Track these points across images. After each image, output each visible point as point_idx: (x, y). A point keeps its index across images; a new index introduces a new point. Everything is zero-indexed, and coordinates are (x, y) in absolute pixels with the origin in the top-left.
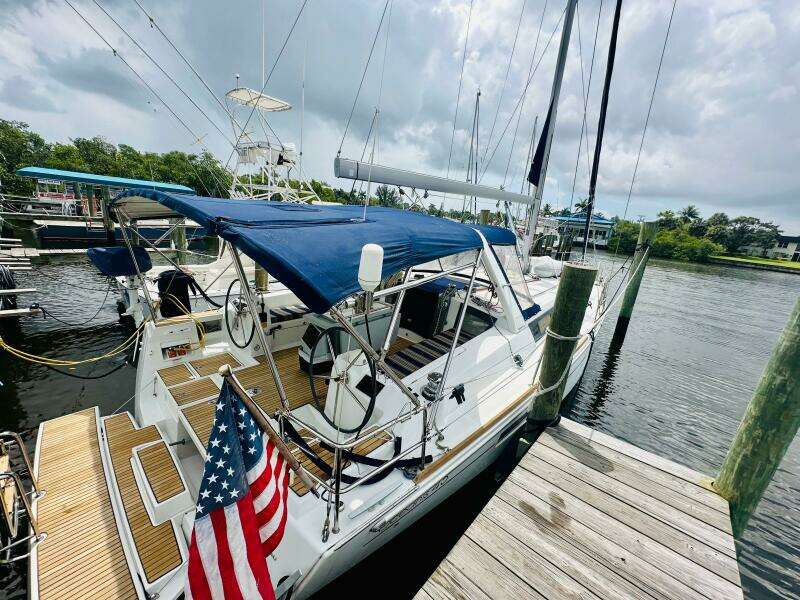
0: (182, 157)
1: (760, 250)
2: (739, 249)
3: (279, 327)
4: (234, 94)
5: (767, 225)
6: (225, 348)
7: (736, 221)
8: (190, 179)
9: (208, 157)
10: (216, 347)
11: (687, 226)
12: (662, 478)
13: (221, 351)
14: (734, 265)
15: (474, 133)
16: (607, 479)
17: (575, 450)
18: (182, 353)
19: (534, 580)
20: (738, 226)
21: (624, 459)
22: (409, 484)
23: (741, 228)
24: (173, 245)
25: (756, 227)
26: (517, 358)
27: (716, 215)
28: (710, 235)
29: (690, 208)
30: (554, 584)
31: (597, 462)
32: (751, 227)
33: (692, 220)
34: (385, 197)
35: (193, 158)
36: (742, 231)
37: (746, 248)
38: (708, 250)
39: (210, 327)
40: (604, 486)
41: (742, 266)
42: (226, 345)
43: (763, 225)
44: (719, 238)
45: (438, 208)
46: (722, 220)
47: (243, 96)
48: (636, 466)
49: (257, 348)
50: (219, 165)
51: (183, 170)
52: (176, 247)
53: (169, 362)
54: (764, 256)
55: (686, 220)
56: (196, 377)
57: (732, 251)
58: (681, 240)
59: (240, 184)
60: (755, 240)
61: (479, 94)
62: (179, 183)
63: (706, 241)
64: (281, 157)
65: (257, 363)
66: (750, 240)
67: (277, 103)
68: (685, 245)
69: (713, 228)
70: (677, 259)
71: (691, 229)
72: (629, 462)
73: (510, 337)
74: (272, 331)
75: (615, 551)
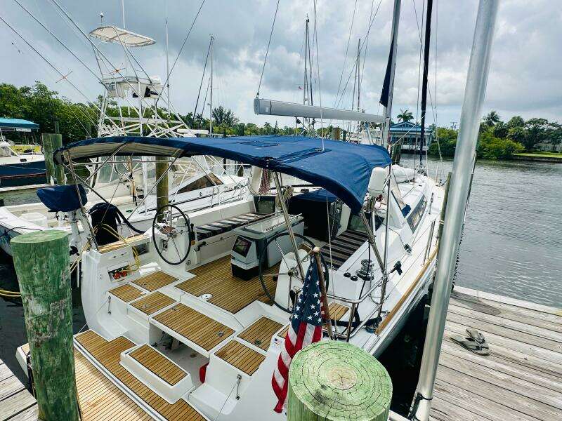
0: (15, 91)
1: (551, 146)
2: (534, 146)
3: (204, 243)
4: (98, 32)
5: (553, 125)
6: (156, 267)
7: (530, 122)
8: (25, 112)
9: (42, 88)
10: (149, 267)
11: (492, 130)
12: (532, 314)
13: (154, 269)
14: (532, 160)
15: (307, 54)
16: (499, 318)
17: (470, 304)
18: (124, 274)
19: (479, 375)
20: (532, 126)
21: (505, 306)
22: (374, 336)
23: (534, 128)
24: (52, 182)
25: (545, 126)
26: (407, 247)
27: (514, 118)
28: (511, 136)
29: (493, 114)
30: (492, 376)
31: (489, 309)
32: (542, 127)
33: (495, 123)
34: (221, 118)
35: (26, 90)
36: (535, 131)
37: (540, 144)
38: (511, 149)
39: (141, 250)
40: (498, 322)
41: (539, 160)
42: (155, 264)
43: (550, 124)
44: (518, 138)
45: (273, 126)
46: (518, 122)
47: (107, 33)
48: (514, 309)
49: (189, 263)
50: (54, 96)
51: (16, 103)
52: (55, 183)
53: (116, 284)
54: (554, 151)
55: (490, 124)
56: (147, 293)
57: (529, 148)
58: (489, 142)
59: (107, 118)
60: (546, 138)
61: (308, 21)
62: (14, 117)
63: (509, 141)
64: (148, 90)
65: (193, 276)
66: (542, 138)
67: (142, 39)
68: (492, 145)
69: (512, 129)
70: (487, 158)
71: (495, 131)
72: (508, 307)
73: (399, 231)
74: (199, 247)
75: (519, 356)
